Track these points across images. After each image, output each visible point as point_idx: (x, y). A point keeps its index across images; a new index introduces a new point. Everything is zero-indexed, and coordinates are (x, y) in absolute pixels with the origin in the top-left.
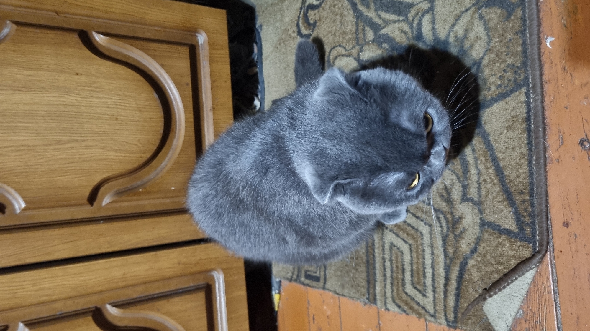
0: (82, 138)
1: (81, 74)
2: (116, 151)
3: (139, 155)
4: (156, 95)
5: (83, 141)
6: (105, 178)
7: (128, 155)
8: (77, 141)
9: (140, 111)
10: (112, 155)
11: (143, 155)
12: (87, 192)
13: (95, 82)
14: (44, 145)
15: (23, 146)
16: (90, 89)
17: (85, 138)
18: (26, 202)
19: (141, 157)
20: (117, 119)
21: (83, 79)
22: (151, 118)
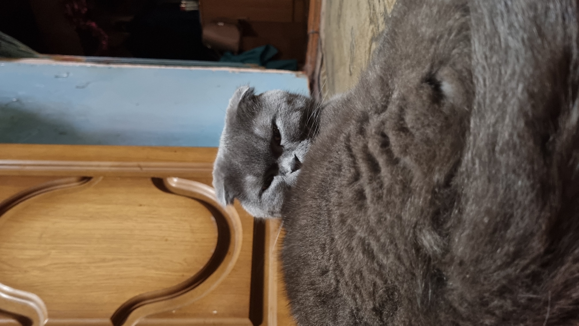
0: (127, 257)
1: (145, 205)
2: (157, 269)
3: (181, 274)
4: (213, 219)
5: (127, 259)
6: (136, 297)
7: (170, 273)
8: (120, 259)
9: (193, 232)
10: (152, 273)
11: (185, 274)
12: (112, 310)
13: (154, 211)
14: (89, 263)
15: (70, 263)
16: (149, 216)
17: (130, 257)
18: (50, 316)
20: (166, 240)
21: (145, 209)
22: (203, 239)
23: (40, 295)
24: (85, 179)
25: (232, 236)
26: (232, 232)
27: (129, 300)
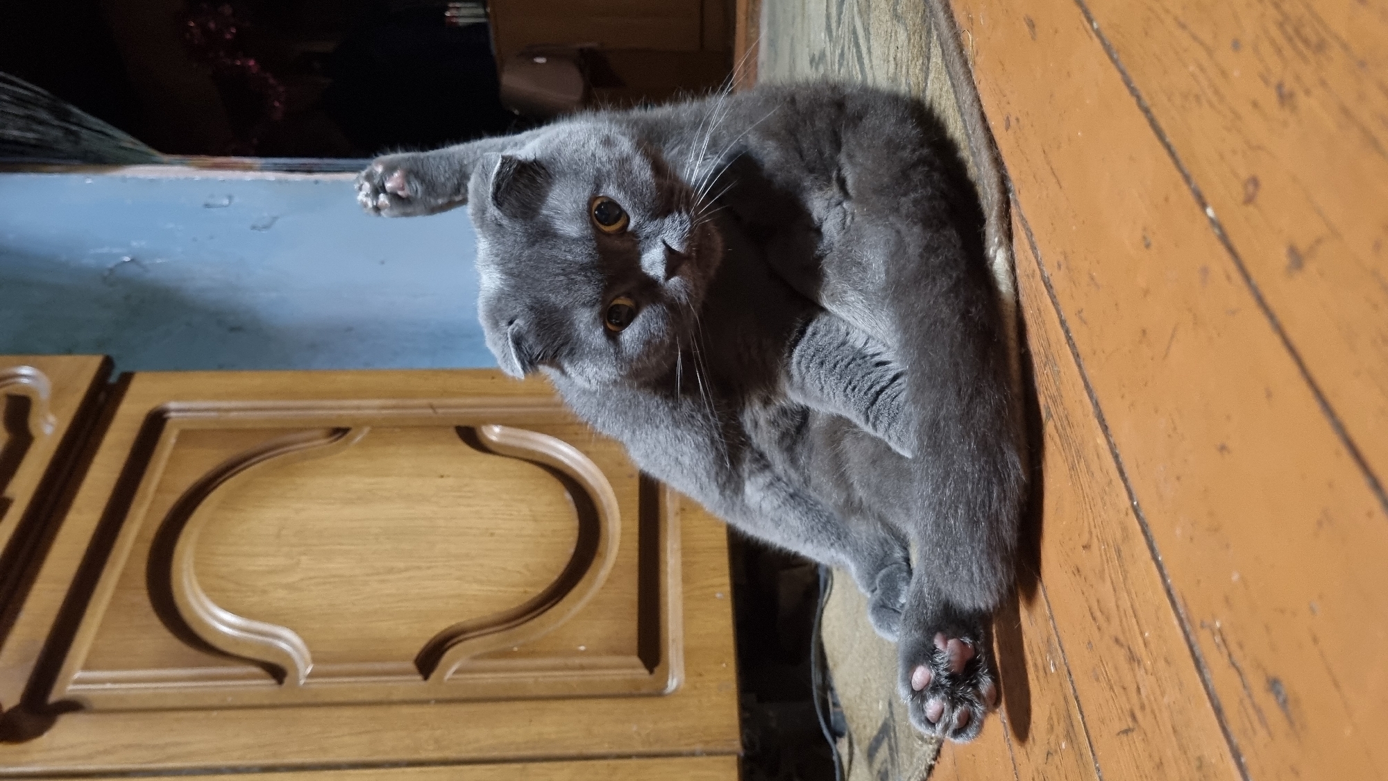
0: (429, 565)
1: (448, 476)
2: (481, 582)
3: (522, 589)
4: (568, 496)
5: (429, 568)
6: (452, 627)
8: (419, 568)
9: (535, 520)
10: (474, 589)
11: (529, 589)
12: (417, 647)
13: (466, 485)
14: (367, 575)
15: (335, 576)
16: (459, 494)
17: (433, 564)
18: (315, 660)
19: (525, 592)
20: (492, 534)
21: (449, 482)
22: (554, 531)
23: (295, 629)
24: (339, 432)
25: (603, 524)
26: (602, 518)
27: (442, 632)
